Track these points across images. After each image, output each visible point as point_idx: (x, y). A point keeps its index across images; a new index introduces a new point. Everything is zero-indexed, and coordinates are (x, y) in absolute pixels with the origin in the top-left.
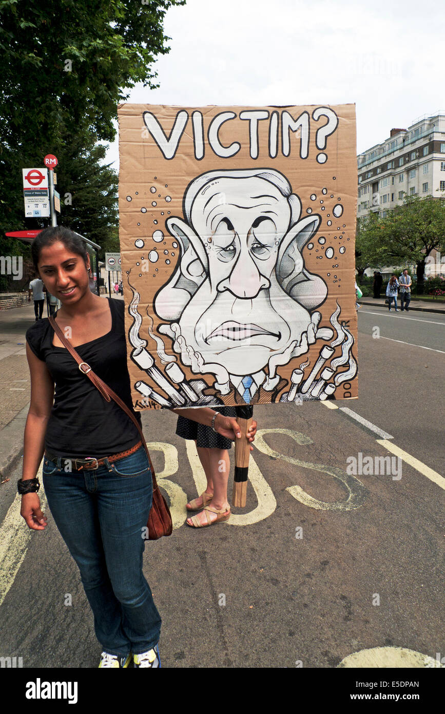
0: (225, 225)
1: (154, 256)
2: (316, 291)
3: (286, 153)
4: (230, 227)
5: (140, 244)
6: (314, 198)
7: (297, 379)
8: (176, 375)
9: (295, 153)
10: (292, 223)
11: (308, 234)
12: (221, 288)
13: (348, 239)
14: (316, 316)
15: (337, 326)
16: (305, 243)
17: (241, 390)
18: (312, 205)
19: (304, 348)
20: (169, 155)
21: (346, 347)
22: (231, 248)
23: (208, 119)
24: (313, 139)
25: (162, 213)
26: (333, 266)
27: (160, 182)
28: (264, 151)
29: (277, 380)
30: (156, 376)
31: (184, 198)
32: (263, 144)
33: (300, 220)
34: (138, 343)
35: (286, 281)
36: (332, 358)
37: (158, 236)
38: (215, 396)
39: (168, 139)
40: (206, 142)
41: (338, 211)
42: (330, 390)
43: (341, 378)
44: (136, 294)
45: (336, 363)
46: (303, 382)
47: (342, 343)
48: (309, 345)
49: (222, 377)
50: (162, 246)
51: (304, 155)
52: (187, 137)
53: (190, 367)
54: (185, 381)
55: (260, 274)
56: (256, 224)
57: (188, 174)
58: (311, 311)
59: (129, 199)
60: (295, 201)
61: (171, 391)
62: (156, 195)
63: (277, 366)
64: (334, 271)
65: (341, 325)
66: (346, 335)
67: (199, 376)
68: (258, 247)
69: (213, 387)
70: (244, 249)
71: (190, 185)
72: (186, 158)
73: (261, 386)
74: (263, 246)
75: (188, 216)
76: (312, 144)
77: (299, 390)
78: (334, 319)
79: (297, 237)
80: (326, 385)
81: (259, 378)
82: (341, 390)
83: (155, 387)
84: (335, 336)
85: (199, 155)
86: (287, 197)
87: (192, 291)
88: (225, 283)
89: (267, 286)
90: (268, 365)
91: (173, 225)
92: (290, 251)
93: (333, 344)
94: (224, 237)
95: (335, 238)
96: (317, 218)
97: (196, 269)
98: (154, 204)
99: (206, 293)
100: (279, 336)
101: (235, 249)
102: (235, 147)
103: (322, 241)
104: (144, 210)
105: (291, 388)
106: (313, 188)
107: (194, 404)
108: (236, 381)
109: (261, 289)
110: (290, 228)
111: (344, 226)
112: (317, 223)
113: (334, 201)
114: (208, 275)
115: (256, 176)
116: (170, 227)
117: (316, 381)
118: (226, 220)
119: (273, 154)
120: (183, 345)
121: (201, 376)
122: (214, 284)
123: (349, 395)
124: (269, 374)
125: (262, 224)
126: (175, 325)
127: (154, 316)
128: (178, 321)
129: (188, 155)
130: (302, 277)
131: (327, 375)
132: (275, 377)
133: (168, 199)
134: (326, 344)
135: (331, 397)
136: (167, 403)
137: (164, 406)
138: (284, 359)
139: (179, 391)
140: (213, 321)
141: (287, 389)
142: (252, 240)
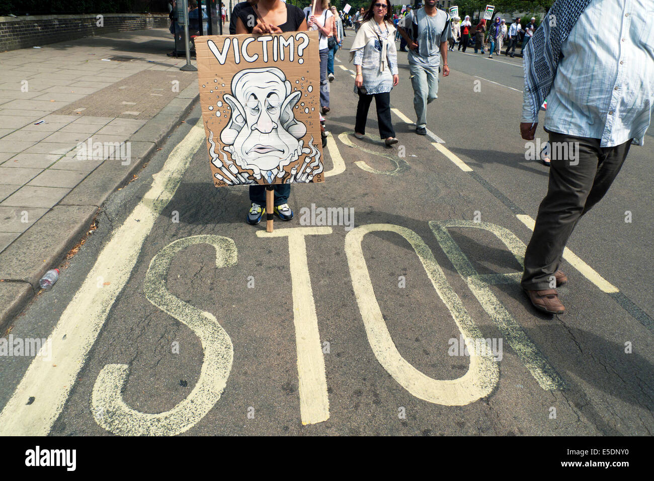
0: (253, 97)
1: (218, 114)
2: (300, 129)
3: (282, 59)
4: (256, 98)
5: (211, 108)
6: (297, 82)
7: (294, 172)
8: (235, 171)
9: (287, 59)
10: (287, 96)
11: (296, 101)
12: (253, 128)
13: (316, 104)
14: (301, 142)
15: (312, 147)
16: (294, 105)
17: (266, 177)
18: (297, 86)
19: (296, 158)
20: (222, 63)
21: (317, 157)
22: (257, 108)
23: (241, 42)
24: (296, 51)
25: (221, 92)
26: (309, 117)
27: (219, 76)
28: (271, 58)
29: (284, 173)
30: (224, 170)
31: (231, 84)
32: (270, 54)
33: (291, 94)
34: (214, 156)
35: (285, 125)
36: (310, 163)
37: (220, 104)
38: (254, 180)
39: (221, 54)
40: (241, 54)
41: (310, 89)
42: (310, 178)
43: (315, 172)
44: (211, 132)
45: (313, 165)
46: (297, 174)
47: (315, 156)
48: (298, 156)
49: (257, 171)
50: (222, 108)
51: (292, 60)
52: (232, 52)
53: (241, 166)
54: (238, 173)
55: (272, 121)
56: (269, 96)
57: (233, 72)
58: (299, 139)
59: (204, 86)
60: (288, 84)
61: (233, 178)
62: (217, 83)
63: (284, 166)
64: (309, 120)
65: (314, 146)
66: (317, 152)
67: (245, 171)
68: (270, 108)
69: (253, 176)
70: (263, 109)
72: (231, 63)
73: (276, 175)
74: (273, 107)
75: (234, 93)
76: (296, 54)
77: (295, 178)
78: (310, 143)
79: (290, 102)
80: (308, 175)
81: (275, 172)
82: (316, 179)
83: (224, 175)
84: (311, 152)
85: (238, 61)
86: (284, 82)
87: (239, 130)
88: (255, 126)
89: (276, 127)
90: (279, 165)
91: (227, 98)
92: (287, 110)
93: (311, 156)
94: (253, 103)
95: (309, 103)
96: (299, 92)
97: (240, 119)
98: (217, 88)
99: (246, 131)
100: (283, 152)
101: (259, 109)
102: (256, 57)
103: (303, 105)
104: (212, 91)
105: (291, 177)
106: (297, 77)
107: (244, 184)
108: (264, 173)
109: (273, 129)
110: (286, 98)
111: (314, 97)
112: (300, 95)
113: (308, 83)
114: (246, 122)
115: (267, 71)
116: (225, 99)
117: (303, 173)
118: (253, 94)
119: (276, 59)
120: (236, 156)
121: (246, 171)
122: (250, 126)
123: (319, 180)
124: (279, 170)
125: (272, 96)
126: (231, 146)
127: (221, 142)
128: (233, 145)
130: (293, 123)
131: (308, 170)
132: (283, 171)
133: (223, 85)
134: (307, 155)
135: (311, 181)
136: (230, 183)
137: (229, 185)
138: (287, 163)
139: (236, 177)
140: (250, 144)
141: (289, 177)
142: (267, 104)
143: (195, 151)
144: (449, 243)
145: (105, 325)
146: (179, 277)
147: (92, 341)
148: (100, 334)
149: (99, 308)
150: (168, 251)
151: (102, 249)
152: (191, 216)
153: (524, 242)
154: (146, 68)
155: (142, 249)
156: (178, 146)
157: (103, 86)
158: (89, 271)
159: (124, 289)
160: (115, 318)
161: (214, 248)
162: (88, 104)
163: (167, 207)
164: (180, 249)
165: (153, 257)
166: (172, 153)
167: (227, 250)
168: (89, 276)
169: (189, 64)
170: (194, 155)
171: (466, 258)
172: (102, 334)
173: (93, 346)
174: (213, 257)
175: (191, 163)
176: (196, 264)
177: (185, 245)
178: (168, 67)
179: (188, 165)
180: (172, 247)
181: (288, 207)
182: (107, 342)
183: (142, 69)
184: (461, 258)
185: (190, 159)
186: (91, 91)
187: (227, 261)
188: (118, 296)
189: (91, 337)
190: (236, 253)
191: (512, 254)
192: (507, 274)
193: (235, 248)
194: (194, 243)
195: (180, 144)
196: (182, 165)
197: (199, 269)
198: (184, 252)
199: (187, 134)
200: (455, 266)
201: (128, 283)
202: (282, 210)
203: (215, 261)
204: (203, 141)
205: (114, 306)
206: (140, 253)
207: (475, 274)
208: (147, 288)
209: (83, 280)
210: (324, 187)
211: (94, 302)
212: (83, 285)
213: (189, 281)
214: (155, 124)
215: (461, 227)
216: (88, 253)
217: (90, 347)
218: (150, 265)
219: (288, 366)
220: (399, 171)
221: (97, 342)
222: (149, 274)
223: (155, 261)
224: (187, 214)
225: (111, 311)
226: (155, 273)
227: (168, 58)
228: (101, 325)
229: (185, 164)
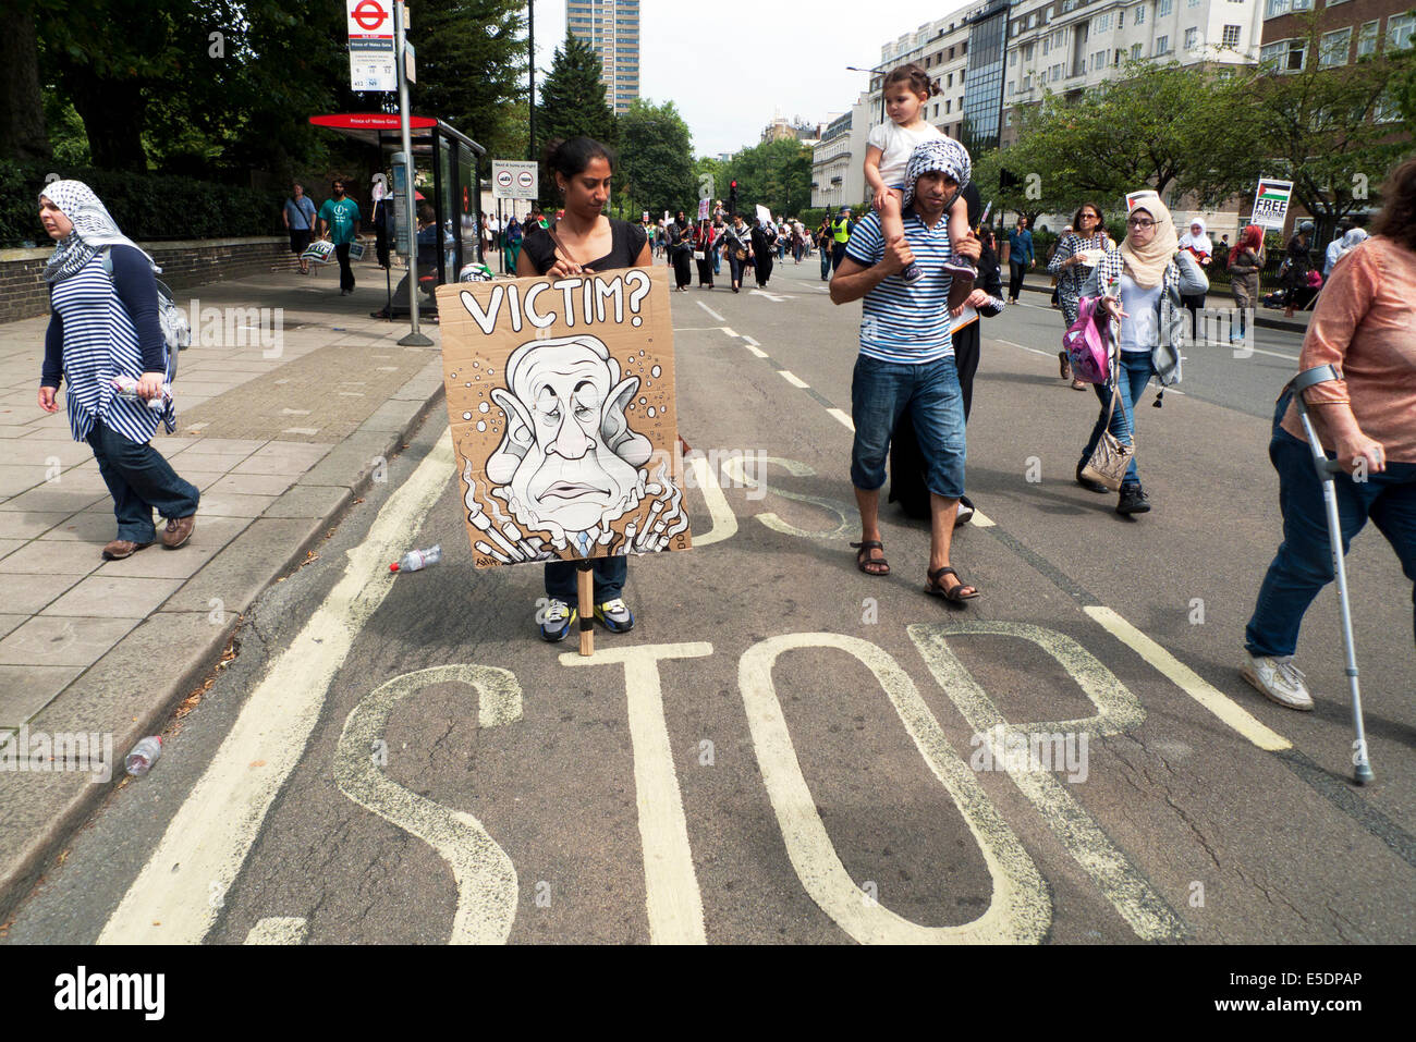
0: (547, 391)
1: (482, 426)
3: (601, 318)
4: (553, 393)
5: (468, 416)
6: (631, 360)
7: (630, 532)
8: (515, 535)
9: (610, 317)
10: (613, 386)
11: (629, 395)
12: (549, 451)
13: (668, 399)
14: (643, 473)
16: (628, 402)
17: (577, 545)
18: (631, 367)
19: (634, 504)
20: (488, 330)
21: (675, 501)
22: (556, 412)
23: (522, 292)
24: (626, 303)
25: (486, 386)
26: (656, 425)
27: (482, 356)
28: (579, 317)
29: (611, 534)
30: (493, 534)
31: (506, 369)
32: (578, 311)
33: (620, 382)
34: (474, 507)
35: (611, 441)
36: (663, 512)
37: (484, 408)
38: (553, 551)
39: (486, 315)
40: (523, 314)
41: (656, 371)
42: (664, 542)
43: (673, 531)
44: (468, 462)
46: (637, 535)
47: (671, 498)
48: (639, 500)
49: (558, 534)
50: (488, 416)
51: (619, 320)
52: (505, 310)
53: (526, 525)
54: (522, 539)
55: (586, 436)
56: (577, 389)
57: (508, 347)
58: (638, 468)
59: (454, 376)
60: (612, 363)
61: (511, 550)
62: (478, 369)
63: (610, 521)
64: (657, 430)
65: (669, 480)
67: (536, 534)
68: (582, 410)
69: (550, 543)
70: (568, 412)
71: (510, 357)
72: (505, 331)
73: (597, 540)
74: (586, 409)
75: (511, 386)
76: (627, 308)
77: (634, 544)
78: (661, 475)
79: (619, 398)
80: (659, 537)
81: (594, 533)
82: (675, 543)
83: (493, 545)
85: (517, 328)
86: (606, 361)
87: (522, 455)
88: (553, 446)
89: (594, 446)
90: (601, 520)
91: (497, 396)
92: (613, 414)
93: (663, 499)
94: (548, 403)
95: (656, 398)
96: (636, 379)
97: (524, 435)
98: (477, 378)
99: (535, 456)
100: (609, 493)
101: (559, 414)
102: (552, 317)
103: (643, 401)
104: (469, 385)
106: (630, 351)
107: (533, 559)
108: (572, 537)
109: (587, 450)
110: (611, 391)
111: (664, 385)
112: (637, 384)
113: (653, 362)
114: (535, 439)
115: (573, 343)
116: (495, 398)
117: (650, 533)
118: (547, 387)
119: (589, 320)
120: (517, 505)
121: (537, 534)
122: (542, 447)
123: (682, 546)
124: (602, 529)
125: (583, 387)
126: (507, 488)
128: (510, 484)
129: (507, 328)
130: (626, 436)
131: (659, 528)
132: (609, 532)
133: (491, 372)
134: (655, 498)
135: (666, 549)
136: (506, 560)
137: (504, 563)
138: (617, 515)
139: (518, 547)
140: (543, 482)
141: (622, 542)
142: (575, 404)
143: (432, 503)
144: (950, 667)
145: (257, 844)
146: (404, 747)
147: (232, 875)
148: (247, 862)
149: (244, 812)
150: (380, 699)
151: (249, 696)
152: (426, 630)
153: (1099, 659)
154: (328, 343)
155: (327, 695)
156: (397, 493)
157: (244, 379)
158: (222, 740)
159: (294, 773)
160: (276, 830)
161: (474, 690)
162: (213, 415)
163: (376, 614)
164: (405, 693)
165: (350, 710)
166: (384, 508)
167: (502, 693)
168: (222, 749)
169: (416, 333)
170: (430, 510)
171: (983, 693)
172: (250, 860)
173: (234, 883)
174: (473, 706)
175: (423, 526)
176: (440, 721)
177: (416, 685)
178: (371, 340)
179: (417, 529)
180: (389, 691)
181: (623, 606)
182: (262, 876)
183: (321, 345)
184: (972, 693)
185: (421, 520)
186: (217, 390)
187: (501, 713)
188: (282, 787)
189: (229, 866)
190: (519, 698)
191: (1076, 682)
192: (1067, 722)
193: (516, 689)
194: (433, 681)
195: (401, 489)
196: (406, 530)
197: (445, 731)
198: (413, 698)
199: (414, 471)
200: (961, 710)
201: (301, 761)
202: (610, 611)
203: (476, 714)
204: (447, 482)
205: (275, 806)
206: (324, 703)
207: (1002, 722)
208: (340, 770)
209: (211, 757)
210: (694, 566)
211: (233, 798)
212: (211, 766)
213: (426, 756)
214: (352, 452)
215: (971, 635)
216: (220, 704)
217: (229, 886)
218: (346, 726)
219: (629, 910)
220: (845, 531)
221: (241, 877)
222: (344, 744)
223: (354, 717)
224: (418, 625)
225: (269, 816)
226: (356, 741)
227: (374, 321)
228: (249, 844)
229: (412, 529)
